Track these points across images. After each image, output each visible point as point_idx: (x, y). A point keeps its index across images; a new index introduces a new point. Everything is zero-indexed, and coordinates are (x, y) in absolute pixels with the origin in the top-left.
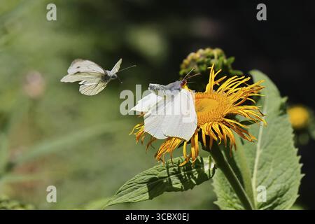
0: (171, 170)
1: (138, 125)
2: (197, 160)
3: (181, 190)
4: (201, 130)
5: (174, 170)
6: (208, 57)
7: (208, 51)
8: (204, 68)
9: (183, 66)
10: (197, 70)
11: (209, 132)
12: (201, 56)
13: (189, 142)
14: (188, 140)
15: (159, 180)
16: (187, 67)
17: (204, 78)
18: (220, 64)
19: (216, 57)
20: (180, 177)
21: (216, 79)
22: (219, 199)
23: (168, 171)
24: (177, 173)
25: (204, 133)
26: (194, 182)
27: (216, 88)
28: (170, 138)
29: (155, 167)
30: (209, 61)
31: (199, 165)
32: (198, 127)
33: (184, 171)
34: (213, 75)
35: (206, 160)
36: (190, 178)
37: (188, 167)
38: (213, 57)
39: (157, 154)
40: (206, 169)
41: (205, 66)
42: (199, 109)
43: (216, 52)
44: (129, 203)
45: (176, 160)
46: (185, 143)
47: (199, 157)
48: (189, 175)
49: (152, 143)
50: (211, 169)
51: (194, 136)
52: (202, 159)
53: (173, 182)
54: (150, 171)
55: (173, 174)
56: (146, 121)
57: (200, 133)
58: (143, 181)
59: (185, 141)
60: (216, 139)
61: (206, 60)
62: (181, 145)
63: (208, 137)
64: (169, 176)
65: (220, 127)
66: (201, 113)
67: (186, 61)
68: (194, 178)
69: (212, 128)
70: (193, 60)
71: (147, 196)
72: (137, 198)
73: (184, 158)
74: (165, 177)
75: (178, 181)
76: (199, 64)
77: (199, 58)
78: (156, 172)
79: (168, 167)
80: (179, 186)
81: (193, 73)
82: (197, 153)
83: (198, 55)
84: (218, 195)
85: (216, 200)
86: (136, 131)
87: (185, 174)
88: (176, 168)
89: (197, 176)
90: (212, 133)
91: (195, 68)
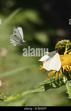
0: (52, 81)
1: (41, 66)
2: (61, 78)
3: (56, 88)
4: (63, 68)
5: (53, 81)
6: (65, 43)
7: (65, 40)
8: (63, 46)
9: (56, 46)
10: (61, 47)
11: (65, 69)
12: (63, 42)
13: (59, 72)
14: (58, 71)
15: (48, 85)
16: (58, 46)
17: (64, 50)
18: (69, 45)
19: (68, 43)
20: (55, 84)
21: (67, 50)
22: (68, 91)
23: (51, 81)
24: (54, 82)
25: (64, 69)
26: (60, 85)
27: (67, 53)
28: (52, 70)
29: (46, 80)
30: (65, 44)
31: (62, 79)
32: (61, 67)
33: (57, 81)
34: (66, 49)
35: (64, 78)
36: (58, 84)
37: (58, 80)
38: (66, 43)
39: (47, 76)
40: (64, 81)
41: (64, 46)
42: (62, 60)
43: (68, 41)
44: (38, 92)
45: (54, 78)
46: (57, 72)
47: (62, 77)
48: (58, 83)
49: (46, 72)
50: (66, 81)
51: (60, 70)
52: (63, 77)
53: (53, 85)
54: (45, 81)
55: (53, 82)
56: (44, 65)
57: (62, 69)
58: (42, 85)
59: (57, 71)
60: (68, 71)
61: (64, 44)
62: (56, 73)
63: (65, 70)
64: (52, 83)
65: (69, 67)
66: (62, 62)
67: (57, 44)
68: (60, 84)
69: (66, 67)
70: (60, 44)
71: (44, 90)
72: (40, 90)
73: (57, 77)
74: (50, 84)
75: (55, 85)
76: (62, 45)
77: (62, 43)
78: (47, 82)
79: (51, 80)
80: (55, 86)
81: (60, 48)
82: (61, 76)
83: (62, 42)
84: (68, 90)
85: (67, 91)
86: (40, 68)
87: (57, 83)
88: (54, 80)
89: (61, 83)
90: (66, 69)
91: (60, 46)
